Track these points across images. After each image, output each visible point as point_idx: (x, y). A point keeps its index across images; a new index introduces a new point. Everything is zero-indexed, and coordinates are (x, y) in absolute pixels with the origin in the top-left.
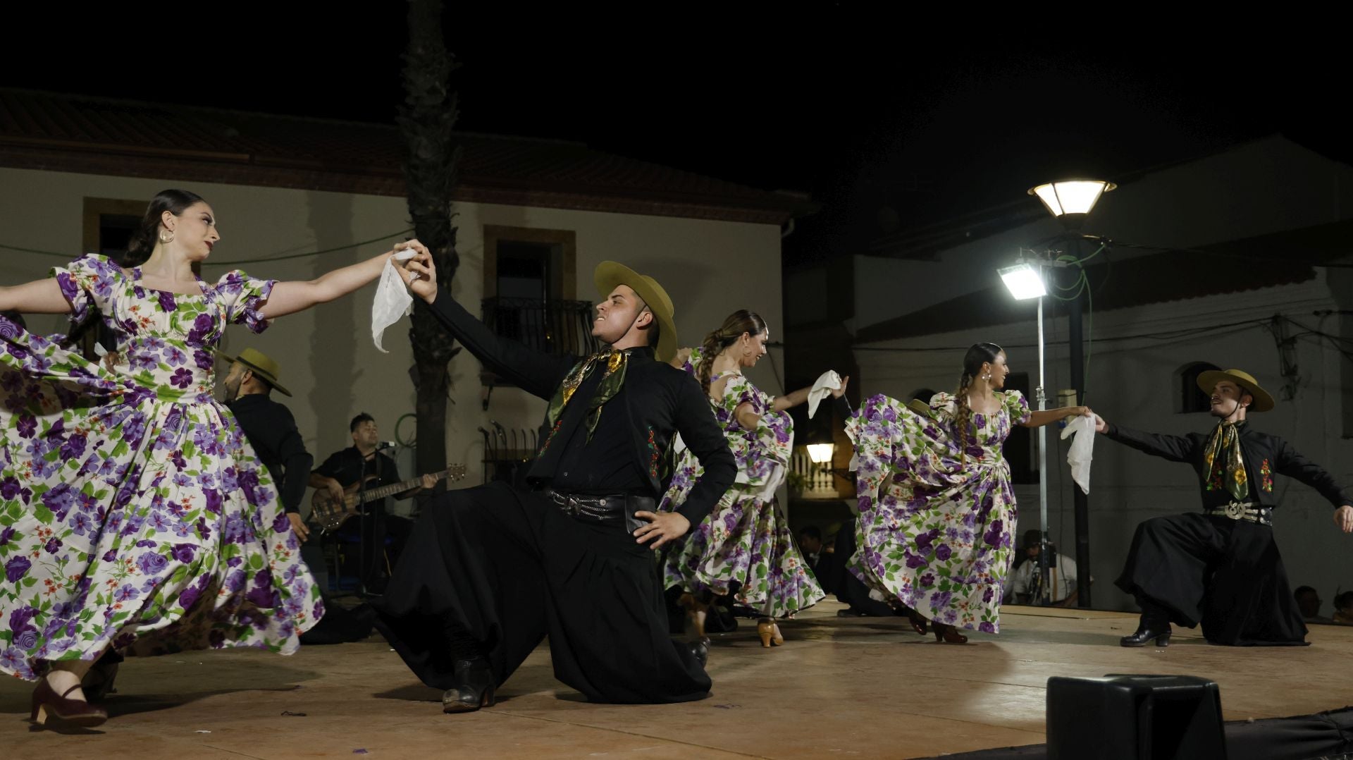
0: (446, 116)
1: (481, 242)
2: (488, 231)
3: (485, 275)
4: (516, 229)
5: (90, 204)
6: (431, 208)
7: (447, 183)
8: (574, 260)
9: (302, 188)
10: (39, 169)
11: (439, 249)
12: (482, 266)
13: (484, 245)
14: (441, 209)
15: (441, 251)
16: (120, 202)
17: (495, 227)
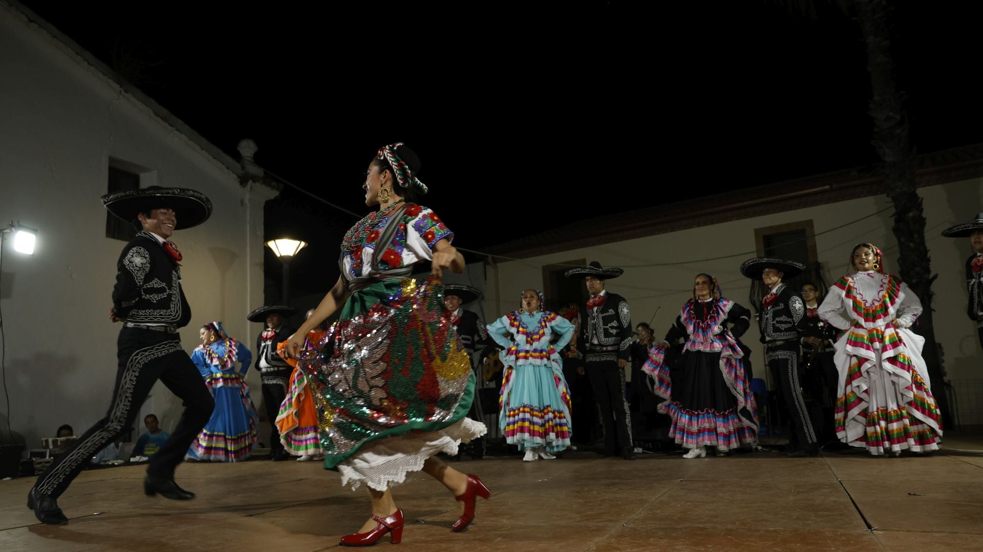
0: (898, 131)
5: (757, 232)
6: (898, 190)
9: (868, 195)
11: (907, 215)
14: (905, 189)
15: (909, 215)
16: (771, 228)
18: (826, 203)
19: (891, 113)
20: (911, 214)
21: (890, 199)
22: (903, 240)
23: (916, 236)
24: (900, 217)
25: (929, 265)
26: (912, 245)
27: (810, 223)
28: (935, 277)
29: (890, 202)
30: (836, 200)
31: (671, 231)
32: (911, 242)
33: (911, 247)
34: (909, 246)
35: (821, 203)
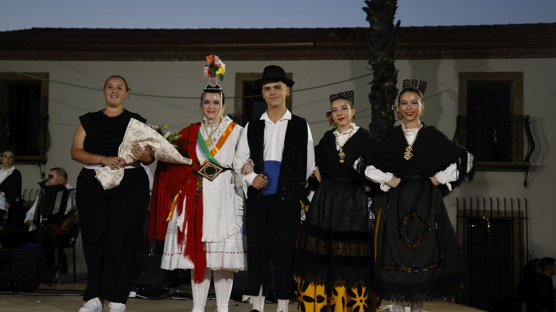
1: (457, 83)
2: (462, 76)
4: (481, 73)
5: (238, 75)
6: (379, 59)
7: (391, 43)
8: (522, 90)
9: (347, 59)
11: (384, 84)
12: (457, 97)
13: (459, 84)
14: (385, 59)
15: (385, 85)
16: (252, 74)
17: (467, 73)
18: (307, 59)
20: (387, 84)
21: (370, 67)
22: (376, 107)
23: (388, 105)
24: (377, 86)
26: (383, 113)
29: (370, 69)
30: (317, 58)
32: (383, 110)
33: (382, 115)
34: (381, 114)
35: (303, 58)
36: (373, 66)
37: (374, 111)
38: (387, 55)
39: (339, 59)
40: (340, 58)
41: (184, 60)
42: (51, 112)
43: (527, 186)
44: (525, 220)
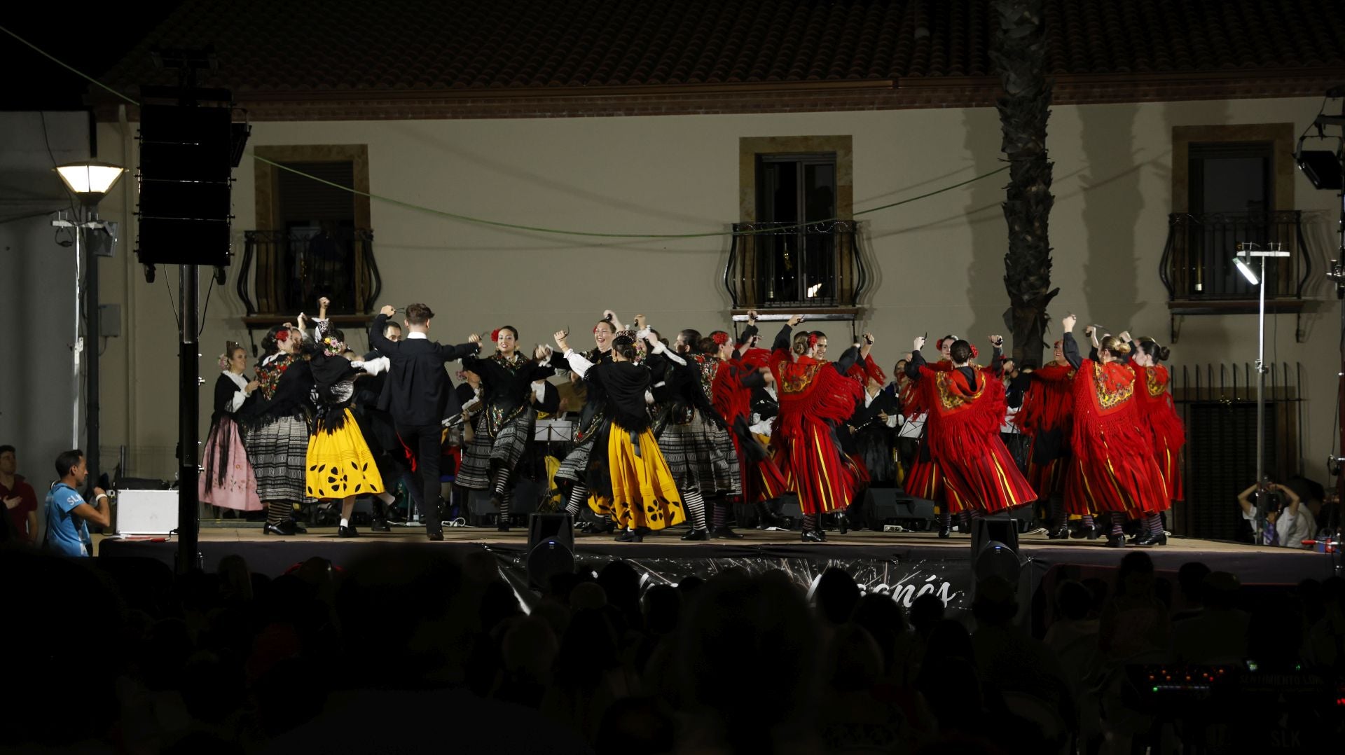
0: (1033, 48)
1: (1170, 147)
2: (1178, 134)
3: (1174, 186)
4: (1214, 128)
5: (745, 142)
6: (1020, 145)
7: (1039, 117)
8: (1291, 159)
9: (957, 106)
10: (699, 113)
11: (1029, 188)
12: (1170, 175)
13: (1173, 150)
14: (1030, 145)
15: (1031, 189)
16: (773, 139)
17: (1188, 128)
18: (880, 109)
19: (1027, 14)
20: (1034, 189)
21: (1005, 156)
22: (1017, 228)
23: (1037, 224)
24: (1016, 192)
25: (1049, 272)
26: (1029, 238)
27: (846, 141)
28: (1055, 292)
29: (1005, 160)
30: (898, 105)
31: (570, 116)
32: (1028, 233)
33: (1028, 241)
34: (1025, 239)
35: (871, 106)
36: (1010, 155)
37: (1012, 232)
38: (1033, 138)
39: (942, 107)
40: (944, 104)
41: (636, 115)
42: (375, 223)
43: (1301, 339)
44: (1297, 403)
